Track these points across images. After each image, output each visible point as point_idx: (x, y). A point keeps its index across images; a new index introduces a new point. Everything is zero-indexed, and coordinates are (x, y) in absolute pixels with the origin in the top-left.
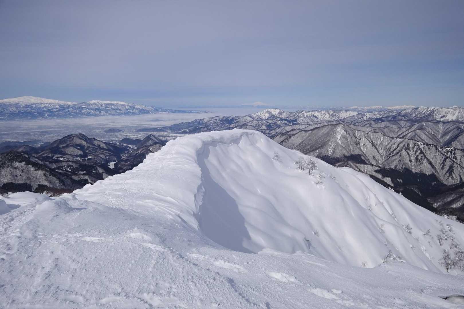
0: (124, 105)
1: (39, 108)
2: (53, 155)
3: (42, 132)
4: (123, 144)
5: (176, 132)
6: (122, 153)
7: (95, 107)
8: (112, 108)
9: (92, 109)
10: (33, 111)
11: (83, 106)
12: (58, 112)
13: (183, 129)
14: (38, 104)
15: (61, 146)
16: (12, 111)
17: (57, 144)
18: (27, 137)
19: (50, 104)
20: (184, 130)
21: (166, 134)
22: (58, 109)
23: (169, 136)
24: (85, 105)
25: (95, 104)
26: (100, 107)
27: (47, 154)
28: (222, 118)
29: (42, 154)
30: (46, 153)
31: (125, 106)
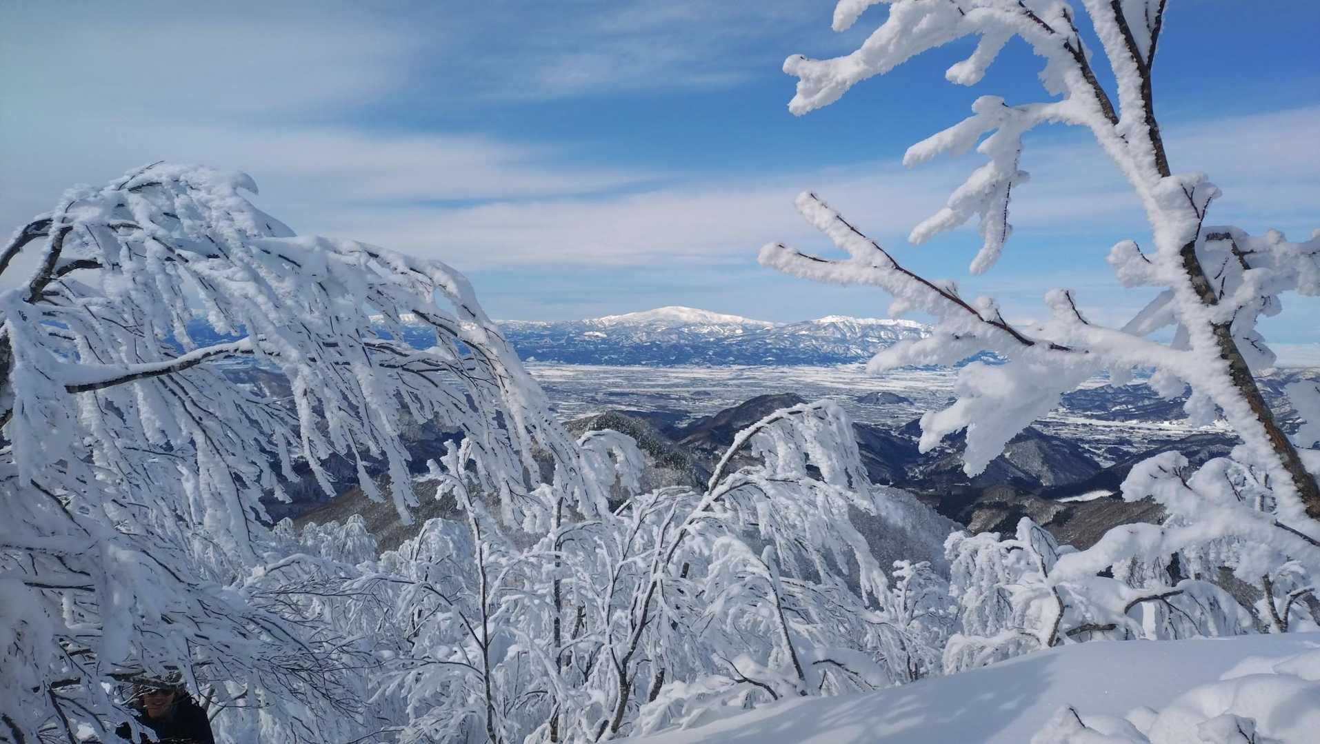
0: (916, 329)
1: (697, 335)
2: (713, 446)
3: (698, 393)
4: (910, 438)
5: (1089, 413)
6: (909, 462)
7: (834, 333)
8: (880, 338)
9: (825, 341)
10: (682, 341)
11: (802, 330)
12: (741, 346)
13: (1115, 406)
14: (695, 325)
15: (736, 425)
16: (638, 341)
17: (726, 419)
18: (662, 402)
19: (723, 325)
20: (1118, 408)
21: (1054, 418)
22: (740, 338)
23: (1065, 424)
24: (809, 329)
25: (833, 325)
26: (848, 335)
27: (700, 442)
28: (1271, 375)
29: (688, 442)
30: (698, 441)
31: (919, 334)
